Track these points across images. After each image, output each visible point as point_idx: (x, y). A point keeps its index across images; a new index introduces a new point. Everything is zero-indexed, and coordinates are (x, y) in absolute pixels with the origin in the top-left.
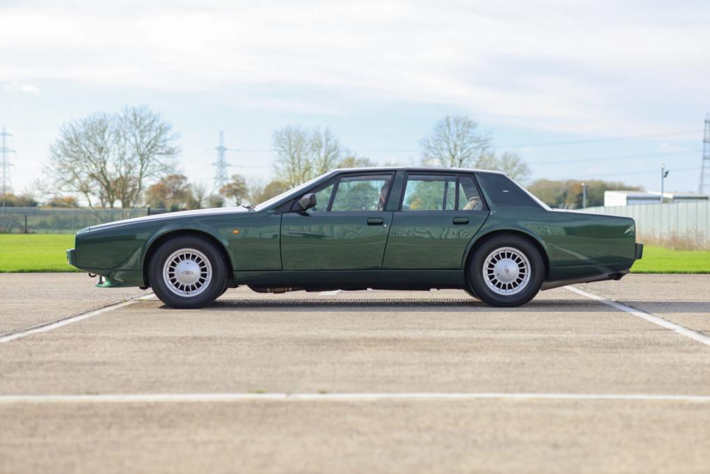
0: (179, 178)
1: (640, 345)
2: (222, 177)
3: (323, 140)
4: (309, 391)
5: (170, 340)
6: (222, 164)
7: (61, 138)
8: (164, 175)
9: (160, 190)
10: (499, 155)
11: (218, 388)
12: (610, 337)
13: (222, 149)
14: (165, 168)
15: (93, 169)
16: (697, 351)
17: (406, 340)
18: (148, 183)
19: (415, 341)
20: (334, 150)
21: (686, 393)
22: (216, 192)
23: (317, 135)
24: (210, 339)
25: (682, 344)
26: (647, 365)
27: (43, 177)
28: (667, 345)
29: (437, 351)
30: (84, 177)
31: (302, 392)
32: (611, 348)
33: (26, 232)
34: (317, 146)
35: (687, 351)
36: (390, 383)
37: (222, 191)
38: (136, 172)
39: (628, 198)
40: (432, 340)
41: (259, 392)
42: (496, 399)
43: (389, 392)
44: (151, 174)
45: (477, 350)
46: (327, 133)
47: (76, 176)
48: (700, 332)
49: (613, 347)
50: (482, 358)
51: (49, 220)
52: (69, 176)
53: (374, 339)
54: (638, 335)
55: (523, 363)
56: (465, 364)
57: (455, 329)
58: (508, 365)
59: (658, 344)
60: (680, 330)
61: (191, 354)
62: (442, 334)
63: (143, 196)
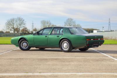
0: (26, 28)
1: (102, 60)
2: (33, 28)
3: (49, 22)
4: (37, 72)
5: (15, 59)
6: (33, 26)
7: (7, 22)
8: (24, 28)
9: (23, 30)
10: (77, 24)
11: (19, 72)
12: (97, 58)
13: (33, 24)
14: (24, 27)
15: (12, 27)
16: (113, 61)
17: (59, 59)
18: (21, 29)
19: (61, 59)
20: (50, 24)
21: (113, 73)
22: (32, 30)
23: (48, 21)
24: (22, 59)
25: (110, 60)
26: (105, 65)
27: (4, 28)
28: (108, 60)
29: (64, 62)
30: (10, 28)
31: (36, 73)
32: (97, 61)
33: (1, 37)
34: (48, 23)
35: (111, 61)
36: (54, 70)
37: (33, 30)
38: (19, 27)
39: (97, 31)
40: (64, 59)
41: (27, 73)
42: (75, 74)
43: (54, 72)
44: (21, 28)
45: (72, 61)
46: (49, 21)
47: (9, 28)
48: (113, 57)
49: (98, 60)
50: (73, 63)
51: (5, 35)
52: (8, 28)
53: (53, 59)
54: (102, 58)
55: (81, 65)
56: (70, 65)
57: (68, 56)
58: (78, 65)
59: (106, 60)
60: (109, 56)
61: (17, 63)
62: (66, 57)
63: (20, 31)
